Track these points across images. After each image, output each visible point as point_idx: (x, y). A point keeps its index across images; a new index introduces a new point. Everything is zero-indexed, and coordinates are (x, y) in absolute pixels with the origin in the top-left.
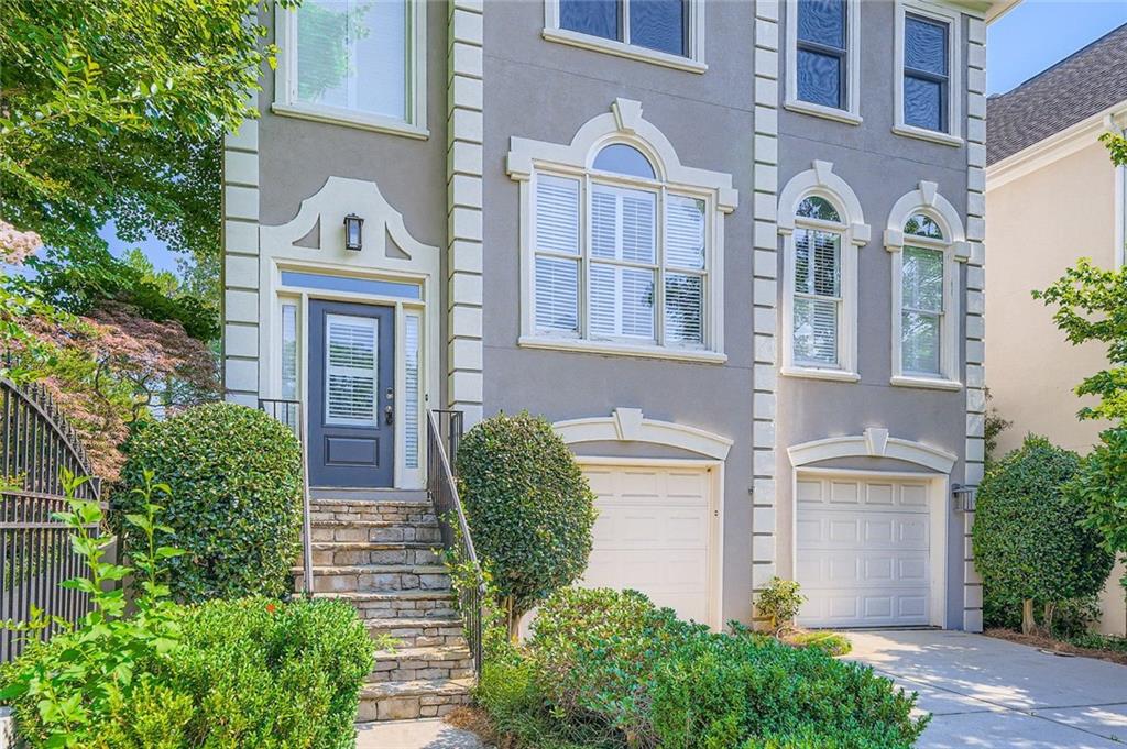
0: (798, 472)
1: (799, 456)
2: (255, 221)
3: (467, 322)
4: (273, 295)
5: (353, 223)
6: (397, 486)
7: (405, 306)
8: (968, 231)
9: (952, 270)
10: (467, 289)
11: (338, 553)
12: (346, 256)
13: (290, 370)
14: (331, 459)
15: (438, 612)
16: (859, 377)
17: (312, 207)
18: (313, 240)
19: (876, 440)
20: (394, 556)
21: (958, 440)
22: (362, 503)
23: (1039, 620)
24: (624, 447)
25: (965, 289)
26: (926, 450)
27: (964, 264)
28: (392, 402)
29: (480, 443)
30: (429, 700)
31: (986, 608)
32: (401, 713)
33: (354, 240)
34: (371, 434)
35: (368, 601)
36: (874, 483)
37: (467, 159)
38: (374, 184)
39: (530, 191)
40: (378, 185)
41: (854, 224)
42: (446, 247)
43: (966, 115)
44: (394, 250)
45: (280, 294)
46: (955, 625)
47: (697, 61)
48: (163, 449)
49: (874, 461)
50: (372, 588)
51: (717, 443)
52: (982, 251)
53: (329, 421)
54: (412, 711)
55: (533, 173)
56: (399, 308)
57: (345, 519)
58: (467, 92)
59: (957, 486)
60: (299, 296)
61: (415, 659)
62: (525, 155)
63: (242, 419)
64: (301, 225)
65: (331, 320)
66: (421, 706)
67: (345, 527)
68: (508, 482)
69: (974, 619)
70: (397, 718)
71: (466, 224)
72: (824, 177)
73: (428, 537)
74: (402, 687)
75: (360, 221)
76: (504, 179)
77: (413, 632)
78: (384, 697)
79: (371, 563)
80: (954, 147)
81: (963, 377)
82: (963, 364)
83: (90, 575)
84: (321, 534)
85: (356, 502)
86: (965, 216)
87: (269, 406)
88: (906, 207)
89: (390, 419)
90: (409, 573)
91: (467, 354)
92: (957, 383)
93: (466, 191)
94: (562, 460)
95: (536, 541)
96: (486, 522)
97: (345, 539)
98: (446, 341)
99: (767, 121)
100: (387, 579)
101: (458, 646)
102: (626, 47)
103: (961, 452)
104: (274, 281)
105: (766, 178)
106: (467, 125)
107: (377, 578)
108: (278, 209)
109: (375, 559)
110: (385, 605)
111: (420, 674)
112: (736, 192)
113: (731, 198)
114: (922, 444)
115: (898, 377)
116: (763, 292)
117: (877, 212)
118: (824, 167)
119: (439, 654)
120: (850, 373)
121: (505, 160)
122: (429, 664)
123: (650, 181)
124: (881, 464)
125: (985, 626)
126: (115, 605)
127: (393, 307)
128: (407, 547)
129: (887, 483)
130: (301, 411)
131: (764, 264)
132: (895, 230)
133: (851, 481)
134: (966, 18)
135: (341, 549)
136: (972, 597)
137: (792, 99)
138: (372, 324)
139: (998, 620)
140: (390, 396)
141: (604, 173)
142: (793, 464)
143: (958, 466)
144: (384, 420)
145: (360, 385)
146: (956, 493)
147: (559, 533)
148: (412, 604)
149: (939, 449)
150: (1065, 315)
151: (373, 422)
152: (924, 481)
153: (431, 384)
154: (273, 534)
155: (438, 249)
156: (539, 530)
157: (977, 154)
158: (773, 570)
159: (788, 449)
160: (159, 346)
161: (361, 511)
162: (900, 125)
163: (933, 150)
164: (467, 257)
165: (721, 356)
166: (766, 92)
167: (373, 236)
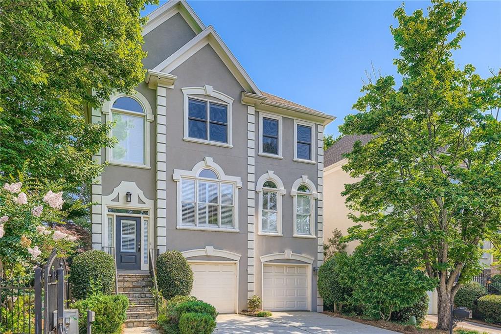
0: (264, 264)
1: (263, 259)
2: (100, 195)
3: (161, 222)
4: (106, 215)
5: (128, 195)
6: (142, 269)
7: (144, 217)
8: (318, 190)
9: (313, 202)
10: (161, 213)
11: (124, 289)
12: (126, 204)
13: (111, 237)
14: (123, 261)
15: (150, 303)
16: (282, 235)
17: (117, 190)
18: (117, 199)
19: (288, 254)
20: (139, 289)
21: (315, 254)
22: (131, 274)
23: (338, 309)
24: (208, 258)
25: (317, 207)
26: (304, 257)
27: (316, 200)
28: (140, 245)
29: (162, 259)
30: (146, 322)
31: (324, 305)
32: (139, 325)
33: (129, 200)
34: (134, 254)
35: (132, 300)
36: (289, 267)
37: (161, 176)
38: (134, 183)
39: (180, 184)
40: (136, 183)
41: (281, 189)
42: (155, 200)
43: (317, 155)
44: (140, 201)
45: (107, 215)
46: (314, 310)
47: (230, 144)
48: (81, 263)
49: (288, 261)
50: (133, 297)
51: (237, 256)
52: (322, 196)
53: (122, 250)
54: (142, 325)
55: (180, 179)
56: (142, 218)
57: (126, 279)
58: (161, 157)
59: (314, 268)
60: (113, 215)
61: (143, 314)
62: (178, 174)
63: (100, 255)
64: (113, 195)
65: (122, 221)
66: (144, 324)
67: (126, 281)
68: (168, 270)
69: (320, 308)
70: (138, 327)
71: (161, 194)
72: (271, 175)
73: (149, 284)
74: (140, 320)
75: (131, 194)
76: (172, 181)
77: (143, 308)
78: (135, 322)
79: (133, 291)
80: (314, 164)
81: (316, 234)
82: (317, 230)
83: (92, 289)
84: (120, 283)
85: (129, 274)
86: (317, 185)
87: (105, 249)
88: (298, 183)
89: (140, 250)
90: (143, 293)
91: (161, 232)
92: (314, 236)
93: (161, 185)
94: (184, 264)
95: (175, 286)
96: (162, 280)
97: (126, 285)
98: (156, 227)
99: (251, 161)
100: (137, 295)
101: (154, 311)
102: (209, 142)
103: (316, 257)
104: (106, 211)
105: (251, 178)
106: (161, 166)
107: (135, 295)
108: (107, 191)
109: (134, 290)
110: (136, 301)
111: (144, 317)
112: (242, 182)
113: (240, 184)
114: (303, 255)
115: (295, 235)
116: (251, 211)
117: (288, 186)
118: (271, 172)
119: (149, 313)
120: (280, 234)
121: (173, 175)
122: (146, 315)
123: (216, 180)
124: (290, 261)
125: (324, 310)
126: (95, 293)
127: (140, 217)
128: (143, 287)
129: (293, 267)
130: (114, 249)
131: (251, 203)
132: (294, 191)
133: (282, 267)
134: (317, 125)
135: (125, 287)
136: (320, 302)
137: (261, 152)
138: (134, 222)
139: (328, 308)
140: (139, 243)
141: (202, 178)
142: (262, 261)
143: (315, 261)
144: (138, 250)
145: (131, 240)
146: (314, 270)
147: (182, 283)
148: (143, 301)
149: (309, 257)
150: (350, 215)
151: (134, 251)
152: (305, 266)
153: (151, 240)
154: (108, 283)
155: (153, 201)
156: (176, 282)
157: (320, 166)
158: (254, 293)
159: (260, 257)
160: (76, 233)
161: (131, 277)
162: (296, 158)
163: (306, 165)
164: (161, 204)
165: (238, 231)
166: (251, 152)
167: (134, 198)
